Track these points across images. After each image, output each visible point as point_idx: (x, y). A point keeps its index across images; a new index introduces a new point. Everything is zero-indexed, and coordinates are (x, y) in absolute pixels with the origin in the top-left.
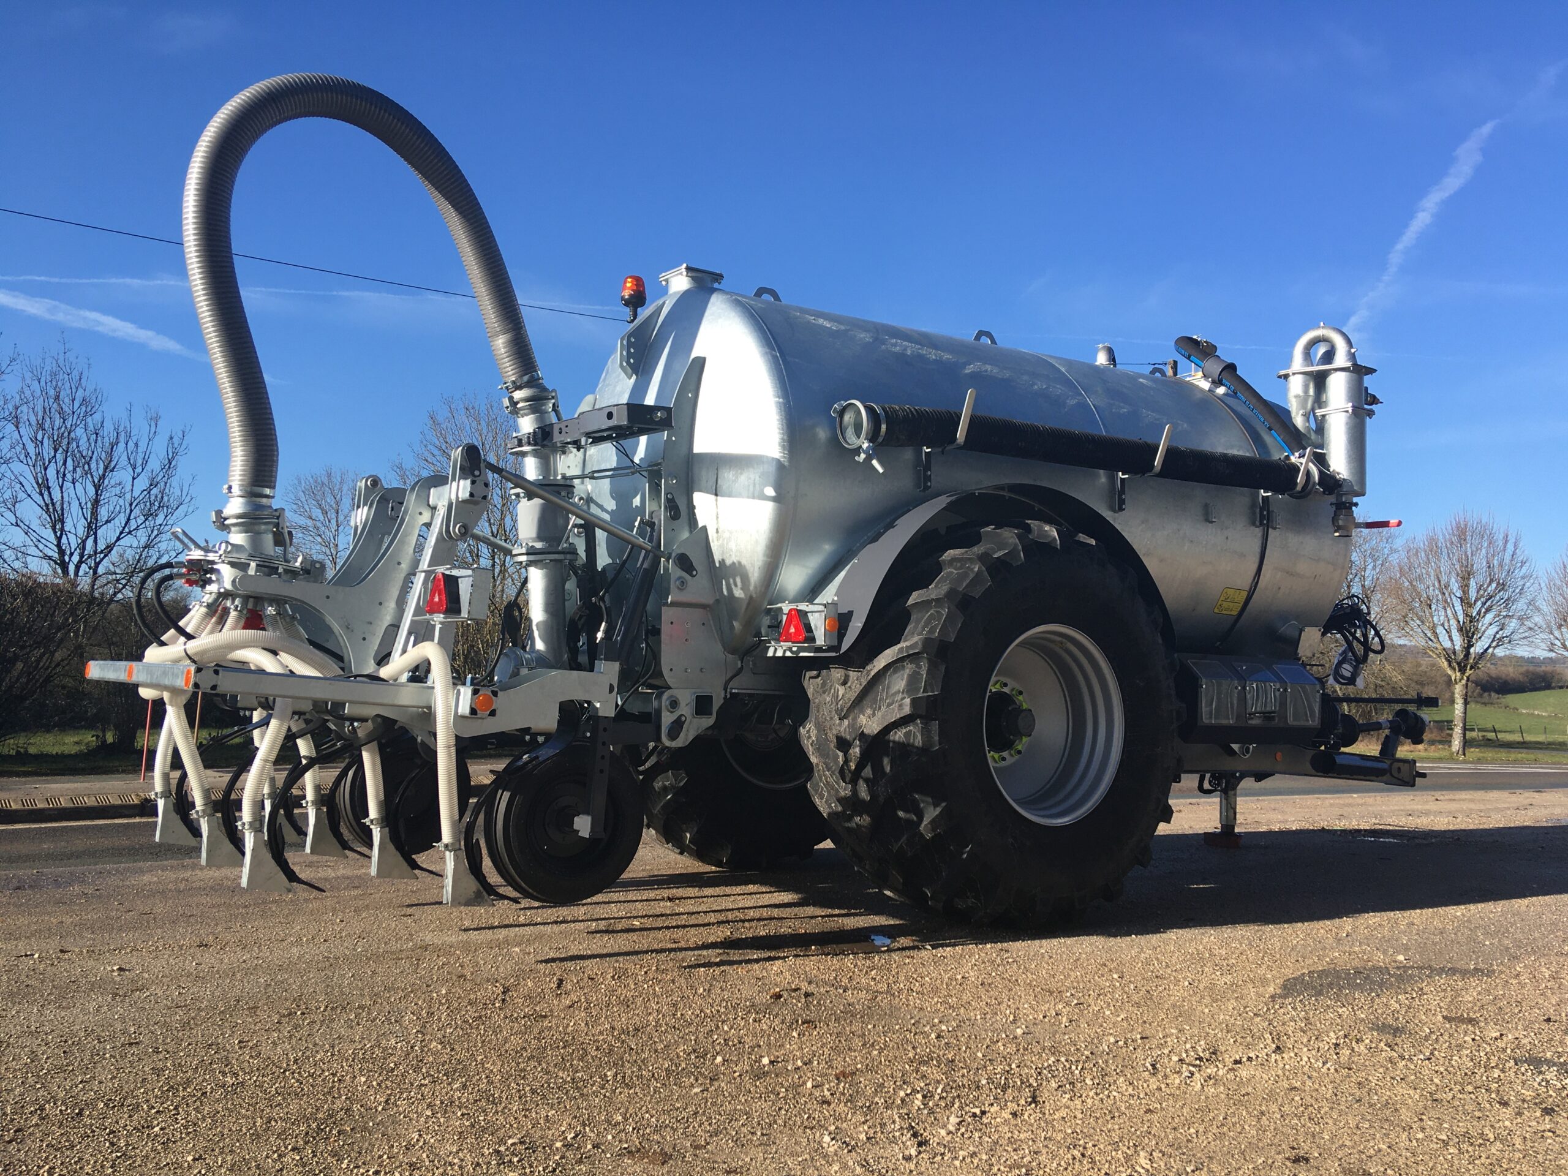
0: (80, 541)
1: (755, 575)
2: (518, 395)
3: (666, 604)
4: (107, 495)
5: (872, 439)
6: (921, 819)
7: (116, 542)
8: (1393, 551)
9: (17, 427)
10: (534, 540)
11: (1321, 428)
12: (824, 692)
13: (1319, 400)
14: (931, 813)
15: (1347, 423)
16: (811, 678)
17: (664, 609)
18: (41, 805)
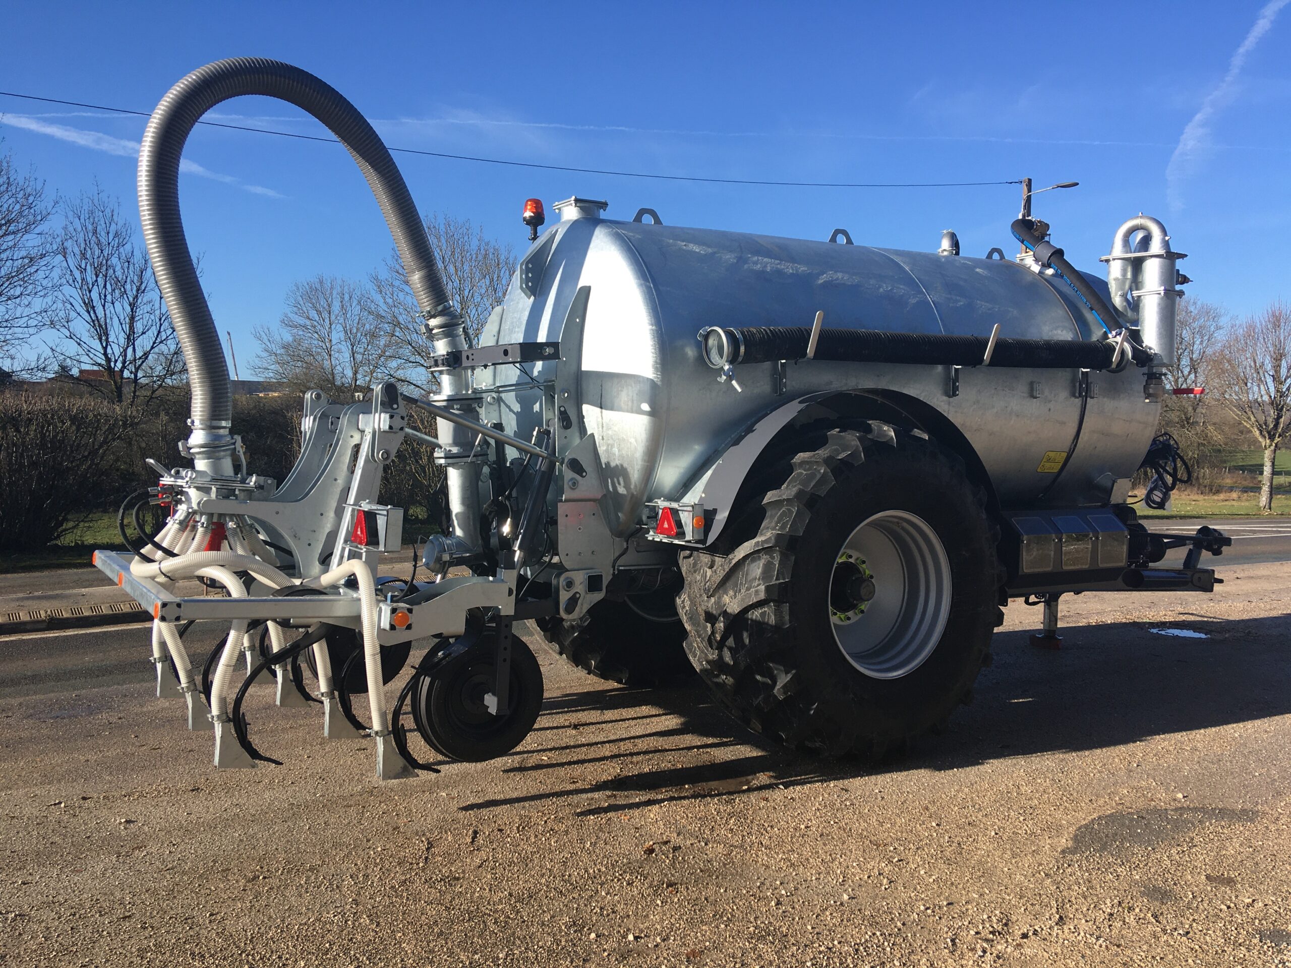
0: (122, 350)
1: (635, 475)
2: (433, 322)
3: (561, 501)
4: (141, 312)
5: (731, 361)
6: (775, 683)
7: (151, 350)
8: (1218, 328)
9: (65, 257)
10: (451, 445)
11: (1135, 305)
12: (695, 572)
13: (1136, 282)
14: (783, 679)
15: (1159, 304)
16: (685, 558)
17: (559, 504)
18: (87, 613)
